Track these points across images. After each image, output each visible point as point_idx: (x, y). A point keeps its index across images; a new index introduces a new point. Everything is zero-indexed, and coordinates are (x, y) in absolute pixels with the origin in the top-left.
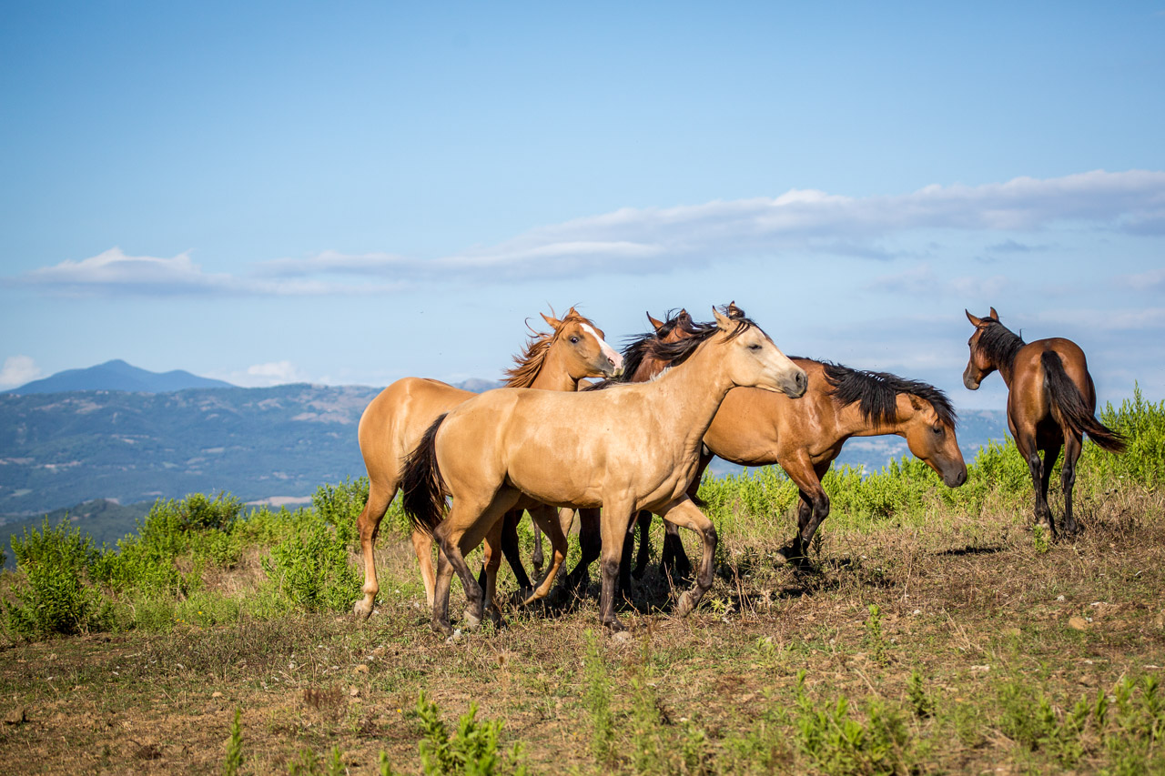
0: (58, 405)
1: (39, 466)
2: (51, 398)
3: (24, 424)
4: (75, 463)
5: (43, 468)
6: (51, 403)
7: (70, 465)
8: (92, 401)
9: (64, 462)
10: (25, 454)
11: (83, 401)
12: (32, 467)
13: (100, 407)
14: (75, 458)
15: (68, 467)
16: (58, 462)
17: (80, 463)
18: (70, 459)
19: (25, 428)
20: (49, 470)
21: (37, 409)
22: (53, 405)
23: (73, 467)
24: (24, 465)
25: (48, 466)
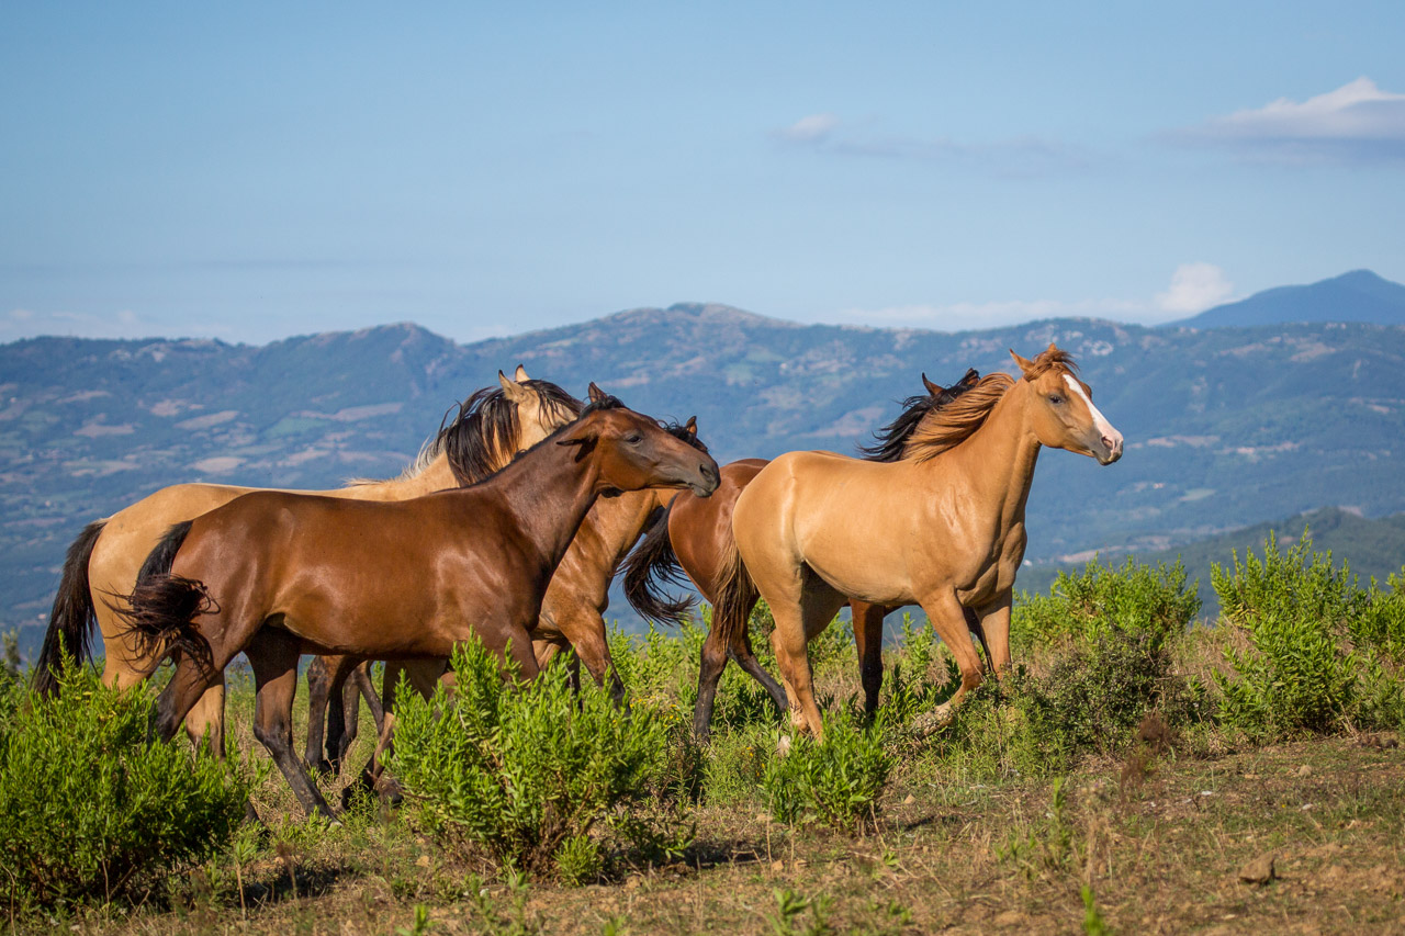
0: (1261, 346)
1: (1227, 451)
2: (1248, 335)
3: (1203, 379)
4: (1288, 446)
5: (1233, 455)
6: (1250, 342)
7: (1280, 449)
8: (1319, 340)
9: (1268, 444)
10: (1204, 430)
11: (1301, 340)
12: (1215, 452)
13: (1333, 350)
14: (1288, 438)
15: (1275, 452)
16: (1260, 444)
17: (1297, 446)
18: (1279, 439)
19: (1206, 385)
20: (1243, 457)
21: (1224, 353)
22: (1252, 348)
23: (1286, 452)
24: (1202, 448)
25: (1242, 450)
